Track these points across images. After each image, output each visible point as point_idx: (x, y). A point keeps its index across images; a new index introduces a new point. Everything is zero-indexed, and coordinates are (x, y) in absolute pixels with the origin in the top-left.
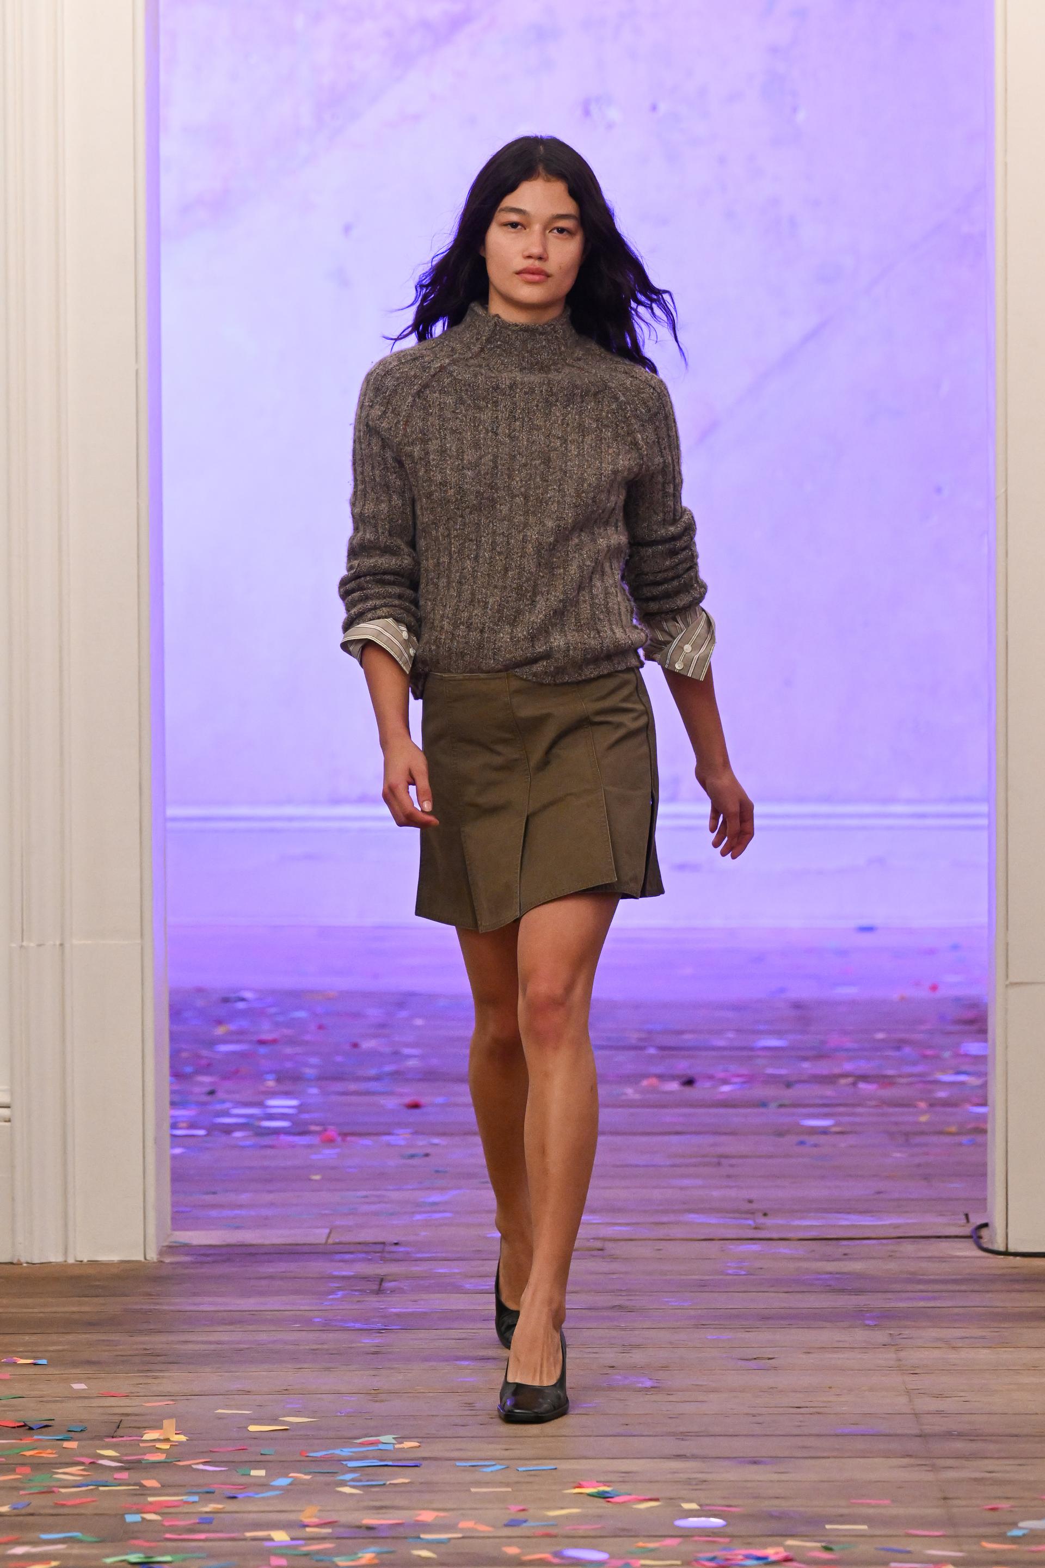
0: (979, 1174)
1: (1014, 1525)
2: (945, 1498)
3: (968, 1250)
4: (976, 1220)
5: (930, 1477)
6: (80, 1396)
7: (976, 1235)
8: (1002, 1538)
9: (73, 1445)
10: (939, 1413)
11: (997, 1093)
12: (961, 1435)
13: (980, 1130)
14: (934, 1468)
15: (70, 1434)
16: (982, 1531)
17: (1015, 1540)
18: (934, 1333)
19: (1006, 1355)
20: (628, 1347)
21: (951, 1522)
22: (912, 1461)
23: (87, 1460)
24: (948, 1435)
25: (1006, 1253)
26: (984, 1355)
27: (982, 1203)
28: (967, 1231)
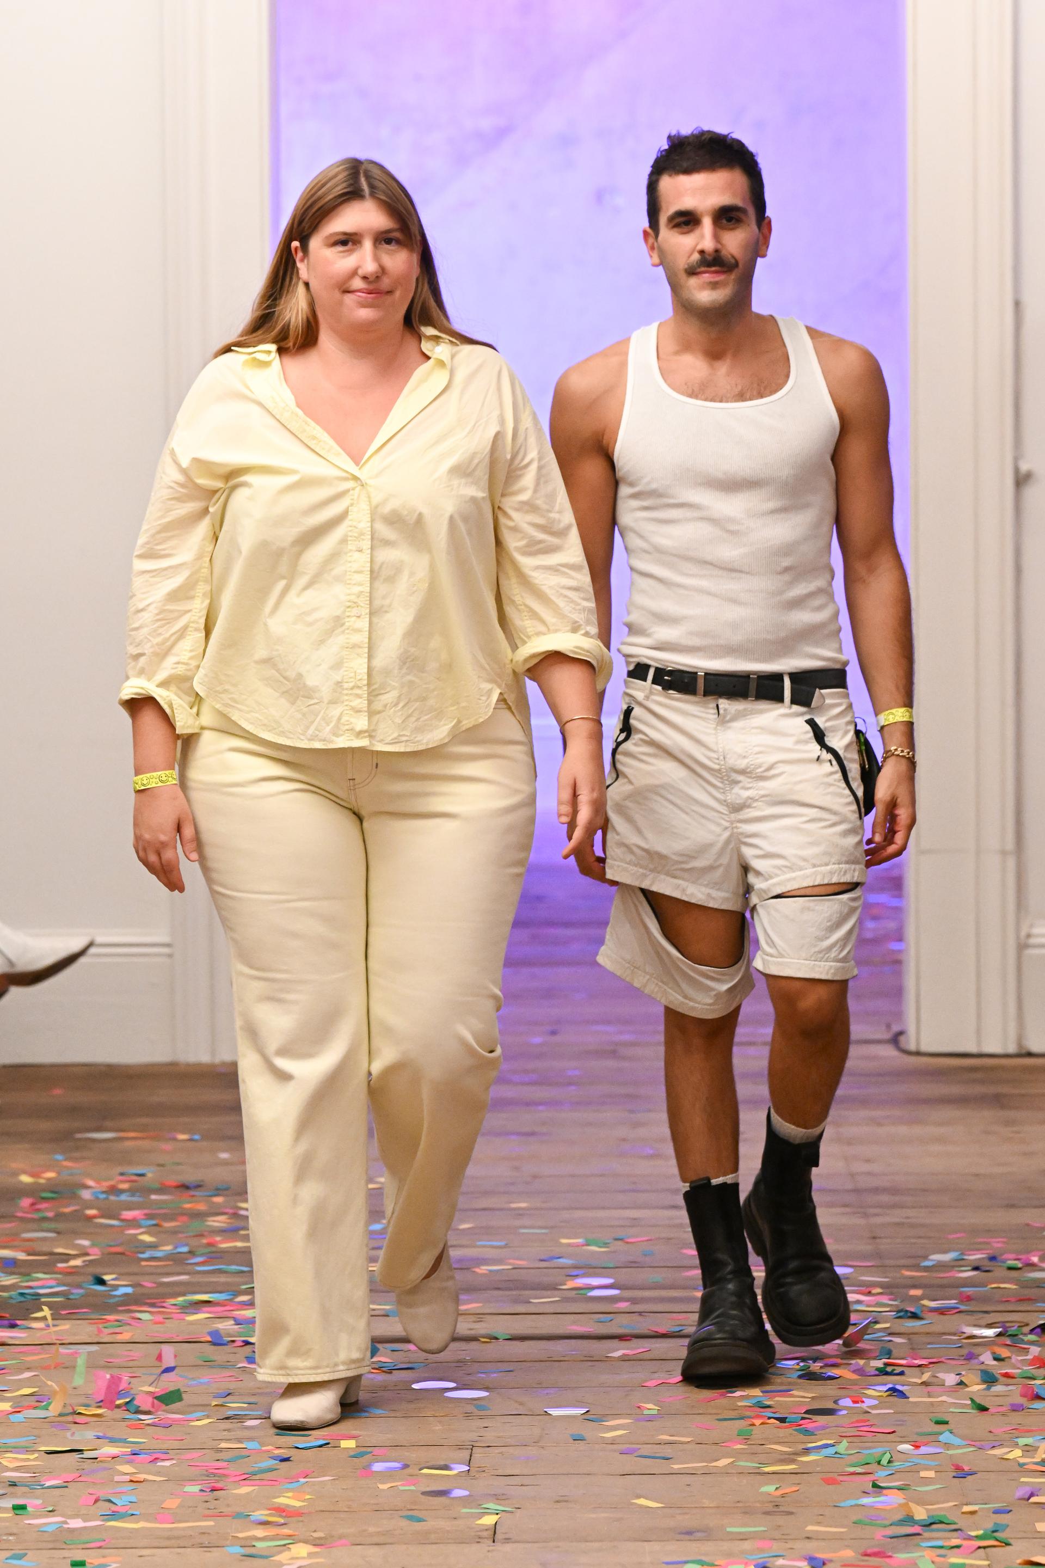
0: (897, 993)
1: (925, 1258)
2: (874, 1238)
3: (889, 1052)
4: (896, 1028)
5: (862, 1222)
6: (225, 1163)
7: (896, 1040)
8: (917, 1267)
9: (219, 1200)
10: (869, 1174)
11: (911, 932)
12: (885, 1190)
13: (897, 963)
14: (866, 1215)
15: (218, 1191)
16: (903, 1262)
17: (927, 1269)
18: (864, 1113)
19: (917, 1130)
20: (636, 1125)
21: (878, 1255)
22: (848, 1210)
23: (231, 1211)
24: (876, 1190)
25: (918, 1053)
26: (903, 1130)
27: (899, 1015)
28: (887, 1036)
